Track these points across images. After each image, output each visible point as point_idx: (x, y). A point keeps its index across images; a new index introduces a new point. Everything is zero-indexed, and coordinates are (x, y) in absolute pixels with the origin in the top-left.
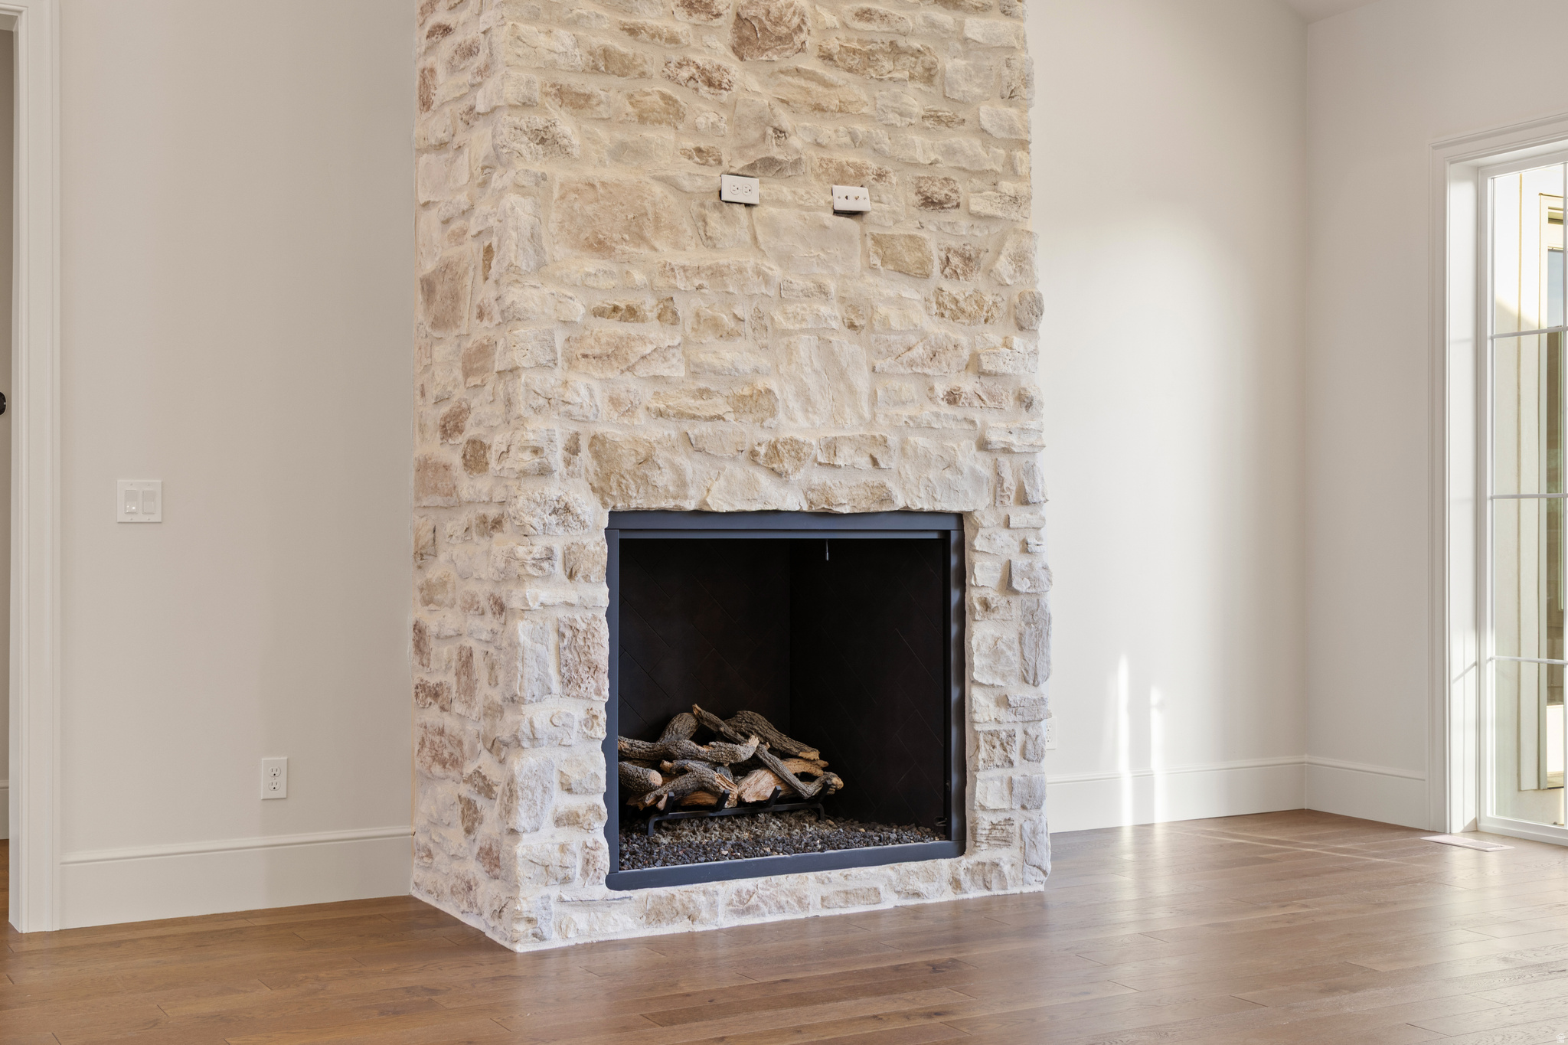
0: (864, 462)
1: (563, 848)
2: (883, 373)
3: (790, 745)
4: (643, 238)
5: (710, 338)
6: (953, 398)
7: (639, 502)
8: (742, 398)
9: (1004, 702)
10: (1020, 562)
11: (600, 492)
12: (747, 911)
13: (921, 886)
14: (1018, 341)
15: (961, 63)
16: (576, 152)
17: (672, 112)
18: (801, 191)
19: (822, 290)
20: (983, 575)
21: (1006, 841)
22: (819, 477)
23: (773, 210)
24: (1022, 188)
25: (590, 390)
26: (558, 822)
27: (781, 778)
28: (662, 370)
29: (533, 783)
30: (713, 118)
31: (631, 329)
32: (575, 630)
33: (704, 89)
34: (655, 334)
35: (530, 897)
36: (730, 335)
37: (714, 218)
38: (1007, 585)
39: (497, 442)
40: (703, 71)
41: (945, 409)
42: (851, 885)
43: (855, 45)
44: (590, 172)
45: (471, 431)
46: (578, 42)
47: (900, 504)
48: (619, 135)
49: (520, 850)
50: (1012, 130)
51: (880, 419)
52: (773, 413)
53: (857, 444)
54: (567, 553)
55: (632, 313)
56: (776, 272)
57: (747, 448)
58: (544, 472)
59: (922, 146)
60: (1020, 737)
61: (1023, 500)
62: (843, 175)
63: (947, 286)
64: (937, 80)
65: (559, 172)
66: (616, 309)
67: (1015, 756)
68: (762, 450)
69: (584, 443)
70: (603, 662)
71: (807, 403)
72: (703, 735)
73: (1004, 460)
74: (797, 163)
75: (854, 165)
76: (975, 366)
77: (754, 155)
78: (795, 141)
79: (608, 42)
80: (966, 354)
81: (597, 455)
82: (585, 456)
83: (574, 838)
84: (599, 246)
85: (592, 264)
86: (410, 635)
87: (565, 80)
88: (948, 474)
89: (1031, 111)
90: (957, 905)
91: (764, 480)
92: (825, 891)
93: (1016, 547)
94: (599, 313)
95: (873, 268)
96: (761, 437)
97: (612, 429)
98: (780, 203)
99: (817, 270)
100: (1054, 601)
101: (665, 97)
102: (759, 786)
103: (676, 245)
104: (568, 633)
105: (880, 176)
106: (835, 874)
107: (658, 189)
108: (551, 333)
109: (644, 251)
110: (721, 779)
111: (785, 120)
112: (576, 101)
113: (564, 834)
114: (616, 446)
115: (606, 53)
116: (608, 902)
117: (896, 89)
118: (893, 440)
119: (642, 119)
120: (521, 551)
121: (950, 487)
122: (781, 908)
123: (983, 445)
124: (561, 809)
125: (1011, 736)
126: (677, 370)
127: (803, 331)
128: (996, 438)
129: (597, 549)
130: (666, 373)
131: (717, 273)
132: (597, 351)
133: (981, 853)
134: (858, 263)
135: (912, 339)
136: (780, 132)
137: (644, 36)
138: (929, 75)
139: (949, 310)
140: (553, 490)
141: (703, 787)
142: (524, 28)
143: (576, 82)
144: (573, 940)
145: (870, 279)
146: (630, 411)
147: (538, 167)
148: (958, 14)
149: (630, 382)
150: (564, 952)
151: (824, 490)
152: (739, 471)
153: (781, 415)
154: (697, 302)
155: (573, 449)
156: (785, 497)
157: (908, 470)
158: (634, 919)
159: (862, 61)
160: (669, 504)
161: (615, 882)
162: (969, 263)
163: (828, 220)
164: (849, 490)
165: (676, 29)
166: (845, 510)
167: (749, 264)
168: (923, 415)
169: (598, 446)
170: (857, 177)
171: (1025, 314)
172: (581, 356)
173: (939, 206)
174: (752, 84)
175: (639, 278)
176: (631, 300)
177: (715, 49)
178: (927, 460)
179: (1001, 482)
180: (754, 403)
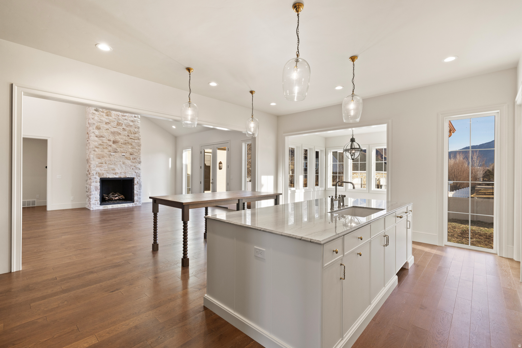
0: (124, 174)
1: (95, 202)
2: (126, 167)
3: (120, 195)
5: (110, 165)
6: (133, 169)
7: (103, 177)
8: (112, 169)
9: (137, 191)
10: (139, 181)
11: (99, 176)
13: (129, 205)
14: (139, 165)
15: (134, 144)
16: (97, 151)
17: (106, 148)
18: (119, 154)
19: (120, 161)
20: (135, 182)
21: (138, 202)
22: (120, 175)
24: (140, 153)
25: (98, 169)
26: (95, 200)
27: (119, 197)
28: (105, 167)
29: (92, 198)
30: (110, 148)
31: (102, 164)
32: (96, 187)
33: (110, 146)
34: (104, 165)
35: (92, 206)
36: (112, 165)
37: (110, 156)
38: (138, 183)
39: (90, 173)
42: (122, 205)
44: (99, 153)
46: (98, 143)
47: (127, 177)
48: (101, 150)
49: (91, 203)
50: (139, 149)
52: (115, 170)
53: (123, 173)
54: (96, 181)
55: (102, 163)
56: (116, 160)
58: (93, 175)
59: (130, 150)
60: (139, 194)
61: (139, 176)
62: (123, 153)
63: (133, 161)
65: (96, 153)
69: (97, 173)
70: (99, 189)
71: (119, 169)
72: (113, 194)
74: (118, 152)
76: (135, 166)
77: (114, 151)
78: (118, 150)
79: (101, 143)
80: (134, 166)
81: (99, 174)
82: (97, 174)
83: (96, 202)
84: (99, 158)
85: (98, 160)
86: (86, 187)
87: (96, 146)
88: (132, 175)
89: (141, 147)
90: (133, 206)
91: (115, 175)
92: (120, 205)
93: (139, 180)
94: (99, 163)
96: (114, 172)
97: (100, 172)
100: (142, 184)
102: (117, 198)
103: (107, 158)
105: (126, 152)
107: (105, 154)
108: (95, 165)
109: (104, 159)
110: (114, 198)
111: (117, 148)
112: (97, 148)
113: (95, 201)
115: (100, 144)
116: (99, 206)
117: (128, 146)
118: (127, 172)
119: (104, 149)
120: (91, 181)
122: (116, 207)
123: (135, 172)
125: (138, 194)
126: (107, 167)
127: (119, 164)
128: (136, 172)
129: (98, 180)
131: (110, 160)
132: (99, 166)
133: (135, 202)
134: (124, 159)
135: (129, 165)
136: (117, 149)
137: (104, 143)
138: (131, 145)
139: (132, 162)
140: (94, 176)
141: (111, 198)
142: (92, 142)
143: (97, 146)
144: (96, 209)
145: (125, 160)
146: (102, 170)
147: (94, 153)
148: (134, 140)
149: (102, 168)
152: (112, 175)
153: (116, 170)
154: (109, 162)
155: (96, 173)
156: (117, 177)
157: (128, 174)
158: (102, 208)
159: (125, 144)
160: (106, 177)
161: (100, 205)
162: (135, 159)
163: (121, 156)
164: (122, 176)
165: (107, 142)
166: (122, 177)
167: (113, 159)
168: (130, 170)
169: (99, 173)
170: (124, 153)
171: (140, 163)
172: (97, 166)
173: (132, 154)
174: (114, 146)
175: (103, 161)
176: (102, 162)
177: (111, 143)
178: (130, 174)
179: (137, 175)
180: (114, 170)
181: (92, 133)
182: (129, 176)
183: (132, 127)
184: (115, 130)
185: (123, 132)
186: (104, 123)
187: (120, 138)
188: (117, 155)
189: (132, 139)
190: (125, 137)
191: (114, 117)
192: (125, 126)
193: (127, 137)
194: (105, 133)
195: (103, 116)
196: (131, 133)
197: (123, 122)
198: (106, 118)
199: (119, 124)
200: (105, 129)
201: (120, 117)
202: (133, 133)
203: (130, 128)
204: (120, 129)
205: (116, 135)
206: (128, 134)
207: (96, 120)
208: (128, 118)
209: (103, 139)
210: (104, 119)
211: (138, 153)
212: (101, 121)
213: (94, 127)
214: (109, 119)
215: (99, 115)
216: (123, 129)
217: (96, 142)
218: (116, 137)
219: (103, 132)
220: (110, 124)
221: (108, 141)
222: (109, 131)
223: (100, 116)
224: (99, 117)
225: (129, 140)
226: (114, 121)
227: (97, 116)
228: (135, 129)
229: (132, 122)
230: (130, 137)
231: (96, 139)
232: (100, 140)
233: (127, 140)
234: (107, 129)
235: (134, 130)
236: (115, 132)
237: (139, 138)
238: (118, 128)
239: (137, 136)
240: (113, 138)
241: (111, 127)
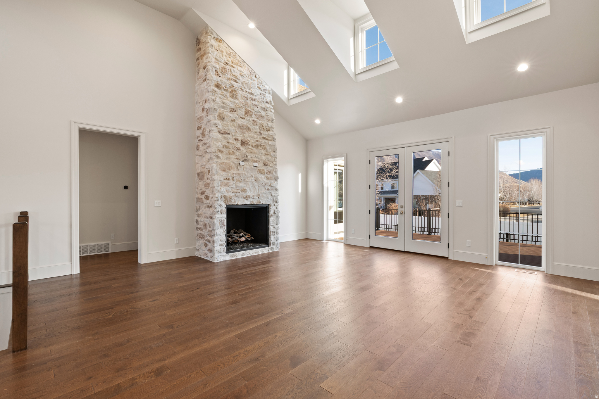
0: (257, 198)
1: (220, 249)
2: (259, 186)
3: (246, 234)
4: (230, 169)
5: (238, 182)
6: (268, 190)
7: (230, 204)
8: (242, 190)
9: (274, 227)
10: (276, 210)
11: (225, 202)
12: (243, 255)
13: (264, 251)
14: (276, 182)
15: (268, 147)
16: (221, 158)
17: (233, 153)
18: (249, 163)
19: (252, 176)
20: (272, 212)
21: (274, 245)
22: (252, 200)
23: (246, 166)
24: (276, 163)
25: (224, 189)
26: (220, 245)
27: (246, 238)
28: (232, 187)
29: (216, 240)
30: (238, 154)
31: (229, 181)
33: (237, 150)
34: (231, 182)
35: (217, 255)
36: (241, 182)
37: (239, 167)
38: (274, 213)
39: (211, 196)
40: (237, 148)
41: (267, 191)
42: (256, 251)
43: (256, 145)
44: (223, 161)
45: (206, 194)
46: (221, 144)
47: (262, 203)
48: (227, 156)
49: (215, 249)
50: (275, 156)
51: (259, 192)
52: (246, 192)
53: (257, 195)
54: (221, 211)
55: (229, 179)
56: (247, 174)
57: (243, 196)
58: (218, 200)
59: (264, 158)
60: (276, 232)
63: (267, 175)
64: (266, 149)
65: (219, 161)
66: (227, 179)
67: (275, 234)
68: (245, 197)
69: (223, 196)
70: (225, 225)
71: (250, 190)
72: (235, 233)
73: (274, 197)
74: (249, 160)
75: (256, 160)
76: (271, 185)
77: (244, 159)
78: (249, 157)
79: (225, 144)
80: (269, 184)
81: (224, 198)
82: (223, 198)
83: (222, 247)
84: (224, 171)
85: (224, 173)
86: (195, 221)
87: (220, 149)
88: (267, 199)
89: (277, 153)
90: (268, 253)
91: (245, 200)
92: (252, 252)
93: (275, 208)
94: (224, 179)
95: (258, 173)
96: (245, 195)
97: (226, 194)
98: (247, 165)
99: (251, 173)
100: (280, 215)
101: (232, 151)
102: (243, 239)
103: (234, 170)
104: (221, 221)
105: (259, 161)
106: (254, 250)
107: (232, 163)
108: (219, 182)
109: (230, 171)
110: (238, 238)
111: (247, 154)
112: (221, 152)
114: (227, 197)
115: (225, 146)
117: (261, 150)
118: (261, 195)
119: (230, 154)
120: (215, 210)
121: (268, 201)
122: (247, 255)
123: (272, 195)
124: (220, 244)
125: (275, 232)
127: (250, 181)
128: (273, 194)
129: (224, 210)
130: (233, 187)
131: (239, 174)
132: (224, 184)
133: (272, 246)
134: (256, 173)
135: (263, 182)
136: (247, 156)
137: (230, 143)
138: (265, 149)
139: (268, 178)
140: (219, 202)
141: (236, 240)
142: (215, 142)
143: (221, 149)
144: (222, 260)
145: (258, 174)
146: (229, 192)
147: (216, 160)
148: (268, 141)
149: (228, 188)
150: (221, 262)
151: (252, 202)
152: (242, 199)
153: (247, 192)
154: (237, 178)
155: (221, 197)
156: (248, 202)
157: (263, 199)
159: (257, 147)
160: (233, 204)
161: (227, 253)
162: (270, 172)
163: (253, 167)
165: (234, 142)
167: (243, 173)
168: (264, 192)
169: (225, 196)
171: (276, 179)
172: (222, 185)
173: (266, 165)
174: (243, 150)
175: (229, 174)
176: (228, 177)
177: (238, 145)
178: (265, 198)
179: (274, 200)
180: (244, 190)
181: (214, 126)
182: (263, 201)
183: (264, 119)
184: (243, 122)
185: (254, 127)
186: (229, 110)
187: (249, 136)
188: (248, 165)
189: (265, 138)
190: (256, 136)
191: (241, 100)
192: (255, 117)
193: (258, 135)
194: (231, 126)
195: (226, 97)
196: (264, 130)
197: (252, 109)
198: (231, 101)
199: (248, 113)
200: (230, 119)
201: (248, 101)
202: (266, 129)
203: (262, 121)
204: (250, 121)
205: (245, 131)
206: (260, 131)
207: (218, 103)
208: (259, 103)
209: (228, 137)
210: (228, 102)
212: (225, 105)
213: (216, 115)
214: (235, 103)
215: (221, 94)
216: (253, 122)
217: (219, 141)
218: (245, 135)
219: (228, 125)
220: (236, 112)
221: (234, 140)
222: (235, 124)
223: (223, 97)
224: (221, 98)
225: (262, 140)
226: (241, 107)
227: (219, 97)
228: (268, 123)
229: (264, 110)
230: (263, 136)
231: (219, 136)
232: (224, 138)
233: (259, 140)
234: (232, 121)
236: (244, 126)
237: (273, 138)
238: (247, 120)
239: (270, 135)
240: (241, 135)
241: (238, 117)
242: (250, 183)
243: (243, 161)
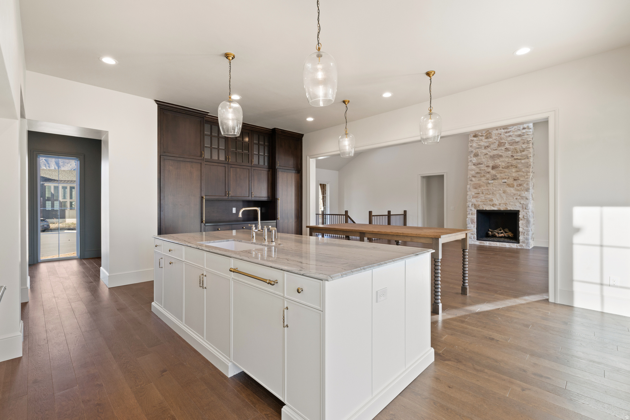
0: (504, 205)
2: (507, 197)
5: (487, 195)
6: (516, 199)
7: (478, 209)
8: (490, 200)
10: (526, 215)
11: (475, 208)
13: (512, 246)
14: (526, 193)
15: (521, 165)
17: (484, 176)
18: (498, 181)
19: (500, 190)
20: (521, 216)
21: (524, 243)
22: (498, 207)
23: (494, 183)
24: (529, 177)
25: (474, 200)
27: (504, 235)
28: (481, 198)
30: (489, 176)
31: (479, 195)
33: (488, 173)
34: (481, 195)
35: (469, 239)
36: (489, 195)
37: (488, 185)
38: (524, 217)
41: (515, 200)
42: (503, 244)
44: (475, 182)
46: (475, 172)
48: (479, 179)
50: (527, 171)
51: (507, 201)
54: (471, 213)
55: (479, 194)
56: (494, 188)
57: (490, 204)
58: (469, 207)
59: (515, 174)
60: (526, 233)
61: (526, 209)
62: (503, 179)
63: (517, 188)
65: (472, 183)
68: (492, 205)
70: (475, 222)
71: (498, 200)
73: (523, 205)
74: (498, 179)
77: (493, 178)
78: (498, 177)
80: (519, 194)
82: (473, 205)
83: (473, 236)
84: (476, 188)
85: (475, 190)
87: (473, 175)
88: (515, 206)
89: (530, 168)
90: (517, 248)
92: (499, 244)
94: (476, 194)
95: (507, 187)
96: (492, 203)
97: (476, 203)
99: (500, 188)
100: (530, 219)
101: (483, 175)
102: (502, 235)
103: (484, 187)
105: (508, 178)
107: (482, 183)
108: (471, 196)
109: (480, 188)
110: (497, 234)
111: (497, 175)
112: (475, 177)
113: (471, 235)
114: (477, 205)
115: (478, 172)
116: (476, 241)
117: (511, 169)
118: (508, 203)
119: (481, 177)
120: (467, 213)
122: (494, 245)
123: (520, 203)
124: (471, 233)
125: (525, 232)
126: (483, 198)
128: (521, 203)
129: (475, 212)
131: (488, 189)
132: (475, 197)
133: (521, 244)
134: (505, 187)
135: (511, 193)
136: (496, 176)
137: (482, 170)
138: (516, 167)
139: (516, 190)
140: (471, 208)
141: (495, 234)
142: (470, 172)
143: (475, 175)
144: (472, 243)
145: (506, 188)
146: (478, 202)
147: (470, 183)
148: (521, 160)
149: (478, 199)
151: (499, 208)
152: (490, 206)
153: (494, 201)
154: (486, 192)
155: (472, 205)
156: (496, 209)
157: (510, 206)
158: (478, 243)
159: (507, 167)
160: (483, 209)
161: (477, 239)
162: (520, 185)
163: (501, 183)
164: (502, 208)
165: (485, 169)
166: (502, 210)
167: (491, 188)
168: (512, 201)
169: (475, 205)
170: (505, 178)
171: (527, 190)
172: (473, 197)
173: (516, 180)
174: (493, 172)
175: (479, 190)
176: (479, 192)
177: (490, 170)
178: (512, 205)
179: (523, 207)
180: (491, 200)
181: (470, 162)
182: (511, 207)
183: (519, 143)
184: (495, 152)
185: (506, 153)
186: (483, 148)
187: (500, 161)
188: (496, 182)
189: (517, 159)
190: (507, 159)
191: (494, 138)
192: (509, 145)
193: (510, 158)
194: (484, 159)
195: (482, 140)
196: (517, 152)
197: (506, 140)
198: (485, 142)
199: (500, 144)
200: (484, 154)
201: (502, 136)
202: (519, 151)
203: (515, 146)
204: (502, 150)
205: (496, 159)
206: (512, 155)
207: (475, 147)
208: (514, 133)
209: (481, 166)
210: (482, 143)
211: (526, 177)
212: (479, 146)
213: (472, 156)
214: (488, 141)
215: (477, 140)
216: (505, 150)
217: (473, 171)
218: (496, 161)
219: (482, 158)
220: (489, 148)
221: (486, 167)
222: (487, 156)
223: (479, 141)
224: (477, 143)
225: (513, 161)
226: (495, 142)
227: (476, 143)
229: (519, 136)
230: (516, 157)
231: (474, 167)
232: (478, 167)
233: (510, 162)
234: (485, 154)
235: (522, 147)
236: (495, 155)
237: (528, 156)
238: (499, 150)
239: (524, 155)
240: (493, 162)
241: (491, 150)
242: (498, 195)
243: (492, 180)
